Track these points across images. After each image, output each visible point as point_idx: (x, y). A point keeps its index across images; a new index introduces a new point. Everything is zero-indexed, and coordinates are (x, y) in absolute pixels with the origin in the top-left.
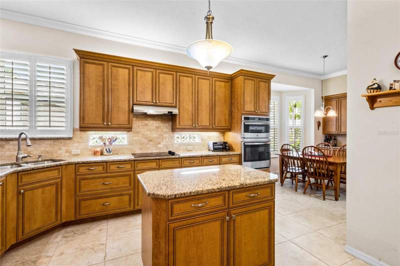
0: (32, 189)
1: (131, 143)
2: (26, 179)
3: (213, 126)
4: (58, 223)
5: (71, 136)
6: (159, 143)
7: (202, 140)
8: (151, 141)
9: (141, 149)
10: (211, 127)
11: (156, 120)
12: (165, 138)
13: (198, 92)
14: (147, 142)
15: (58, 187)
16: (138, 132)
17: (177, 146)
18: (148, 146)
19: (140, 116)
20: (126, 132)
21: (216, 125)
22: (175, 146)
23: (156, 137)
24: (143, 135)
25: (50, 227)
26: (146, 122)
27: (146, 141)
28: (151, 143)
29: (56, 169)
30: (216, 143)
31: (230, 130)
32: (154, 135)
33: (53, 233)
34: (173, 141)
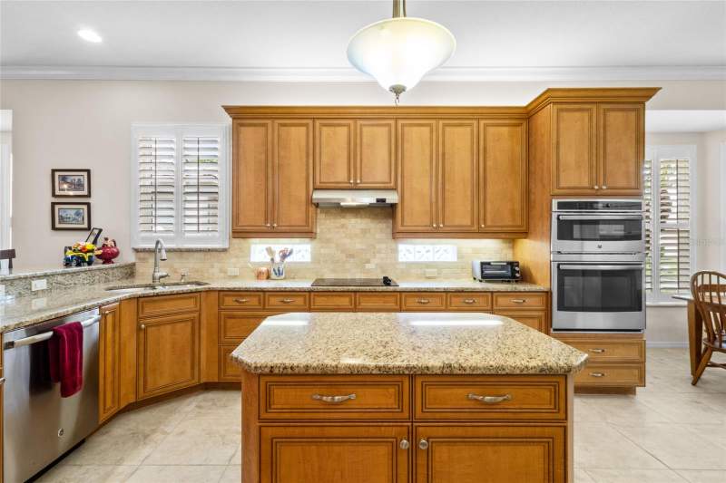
0: (158, 325)
1: (316, 259)
2: (148, 310)
3: (479, 227)
4: (193, 382)
5: (227, 247)
6: (368, 262)
7: (460, 256)
8: (351, 256)
9: (334, 271)
10: (475, 228)
11: (361, 217)
12: (379, 252)
13: (444, 154)
14: (345, 259)
15: (195, 325)
16: (328, 241)
17: (403, 267)
18: (348, 266)
19: (333, 211)
20: (307, 240)
21: (489, 223)
22: (398, 266)
23: (362, 249)
24: (337, 245)
25: (183, 386)
26: (343, 221)
27: (342, 256)
28: (352, 260)
29: (191, 297)
30: (489, 264)
31: (525, 234)
32: (358, 246)
33: (188, 397)
34: (396, 259)
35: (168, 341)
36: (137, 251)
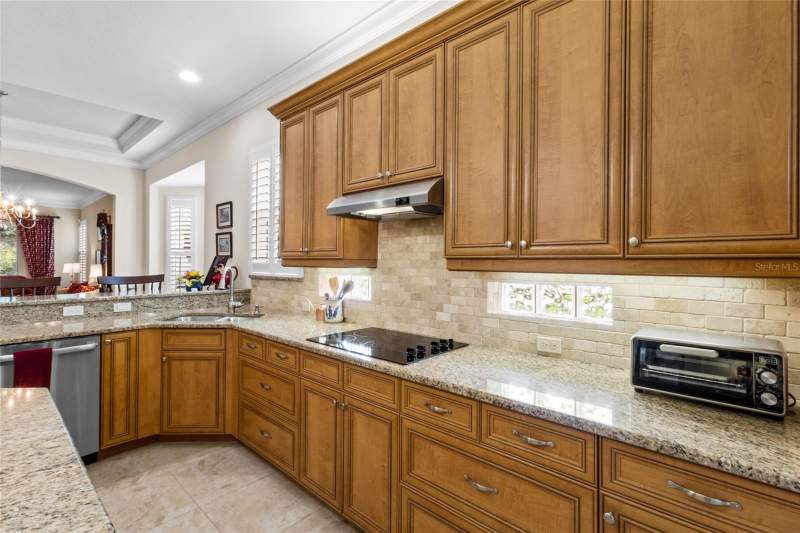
1: (379, 298)
2: (174, 341)
3: (625, 245)
4: (216, 430)
5: (301, 276)
6: (440, 308)
8: (417, 297)
9: (396, 318)
11: (431, 233)
12: (456, 292)
13: (534, 81)
14: (409, 301)
15: (220, 365)
16: (390, 271)
17: (495, 324)
18: (413, 313)
19: (396, 225)
20: (366, 270)
22: (486, 322)
24: (401, 278)
26: (407, 240)
27: (406, 296)
28: (418, 303)
32: (428, 282)
34: (483, 308)
35: (192, 377)
36: (253, 278)
